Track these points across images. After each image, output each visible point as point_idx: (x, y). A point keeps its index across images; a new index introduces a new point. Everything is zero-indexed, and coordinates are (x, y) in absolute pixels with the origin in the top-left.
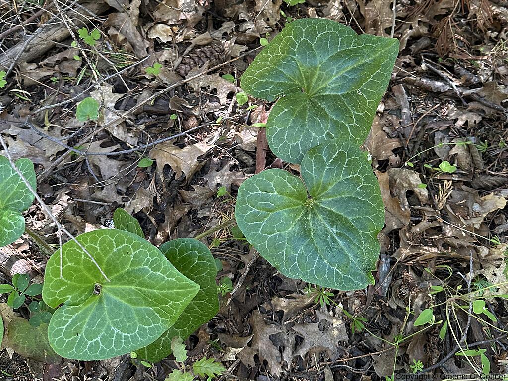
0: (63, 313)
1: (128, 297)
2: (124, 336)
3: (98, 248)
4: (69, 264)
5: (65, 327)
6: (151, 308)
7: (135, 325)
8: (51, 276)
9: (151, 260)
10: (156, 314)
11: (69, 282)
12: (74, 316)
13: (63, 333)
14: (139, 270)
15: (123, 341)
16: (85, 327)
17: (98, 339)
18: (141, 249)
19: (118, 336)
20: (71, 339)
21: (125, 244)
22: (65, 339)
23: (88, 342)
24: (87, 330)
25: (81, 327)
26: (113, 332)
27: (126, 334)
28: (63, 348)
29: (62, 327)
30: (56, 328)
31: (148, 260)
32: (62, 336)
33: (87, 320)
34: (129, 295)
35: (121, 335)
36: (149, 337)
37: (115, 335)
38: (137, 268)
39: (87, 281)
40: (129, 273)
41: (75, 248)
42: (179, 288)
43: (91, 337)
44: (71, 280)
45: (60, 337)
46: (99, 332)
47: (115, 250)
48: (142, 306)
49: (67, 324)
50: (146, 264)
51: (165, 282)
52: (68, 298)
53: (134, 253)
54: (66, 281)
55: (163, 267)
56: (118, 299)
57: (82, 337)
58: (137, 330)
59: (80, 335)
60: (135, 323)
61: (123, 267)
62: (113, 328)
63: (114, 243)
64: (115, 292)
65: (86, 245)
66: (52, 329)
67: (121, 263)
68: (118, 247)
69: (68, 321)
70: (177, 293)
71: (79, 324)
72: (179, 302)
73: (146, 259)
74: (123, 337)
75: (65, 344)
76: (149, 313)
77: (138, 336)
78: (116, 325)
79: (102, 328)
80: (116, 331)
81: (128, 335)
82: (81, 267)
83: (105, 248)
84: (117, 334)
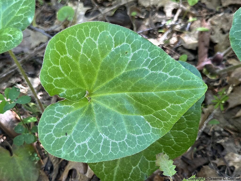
0: (55, 110)
1: (119, 104)
2: (112, 142)
3: (97, 45)
4: (68, 55)
5: (55, 124)
6: (142, 117)
7: (124, 133)
8: (50, 60)
9: (152, 60)
10: (147, 122)
11: (66, 76)
12: (65, 116)
13: (52, 130)
14: (137, 71)
15: (110, 147)
16: (74, 128)
17: (86, 142)
18: (141, 49)
19: (106, 142)
20: (60, 138)
21: (125, 43)
22: (54, 136)
23: (76, 143)
24: (75, 133)
25: (71, 127)
26: (101, 137)
27: (114, 141)
28: (51, 145)
29: (52, 124)
30: (47, 124)
31: (149, 60)
32: (52, 132)
33: (77, 122)
34: (121, 102)
35: (109, 142)
36: (138, 146)
37: (103, 141)
38: (134, 69)
39: (80, 82)
40: (124, 76)
41: (76, 37)
42: (183, 87)
43: (79, 140)
44: (67, 73)
45: (50, 133)
46: (87, 136)
47: (113, 49)
48: (132, 113)
49: (58, 122)
50: (145, 65)
51: (168, 81)
52: (63, 91)
53: (132, 54)
54: (63, 72)
55: (166, 64)
56: (107, 107)
57: (70, 138)
58: (126, 138)
59: (68, 136)
60: (124, 131)
61: (119, 70)
62: (101, 134)
63: (113, 41)
64: (105, 100)
65: (87, 38)
66: (43, 124)
67: (118, 65)
68: (117, 47)
69: (58, 119)
70: (180, 94)
71: (68, 124)
72: (179, 105)
73: (146, 60)
74: (110, 143)
75: (54, 142)
76: (140, 121)
77: (126, 143)
78: (105, 131)
79: (91, 132)
80: (104, 136)
81: (117, 142)
82: (78, 64)
83: (104, 46)
84: (105, 140)
